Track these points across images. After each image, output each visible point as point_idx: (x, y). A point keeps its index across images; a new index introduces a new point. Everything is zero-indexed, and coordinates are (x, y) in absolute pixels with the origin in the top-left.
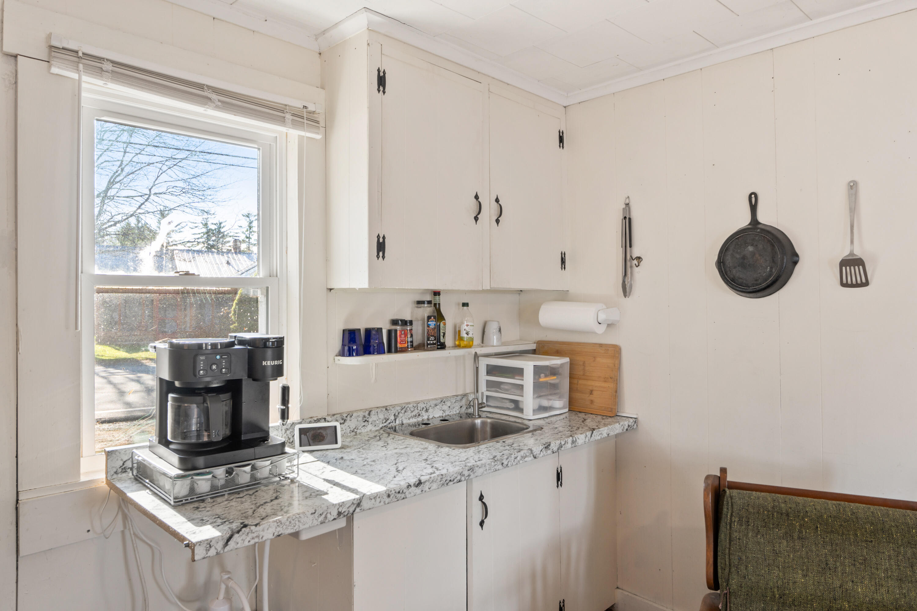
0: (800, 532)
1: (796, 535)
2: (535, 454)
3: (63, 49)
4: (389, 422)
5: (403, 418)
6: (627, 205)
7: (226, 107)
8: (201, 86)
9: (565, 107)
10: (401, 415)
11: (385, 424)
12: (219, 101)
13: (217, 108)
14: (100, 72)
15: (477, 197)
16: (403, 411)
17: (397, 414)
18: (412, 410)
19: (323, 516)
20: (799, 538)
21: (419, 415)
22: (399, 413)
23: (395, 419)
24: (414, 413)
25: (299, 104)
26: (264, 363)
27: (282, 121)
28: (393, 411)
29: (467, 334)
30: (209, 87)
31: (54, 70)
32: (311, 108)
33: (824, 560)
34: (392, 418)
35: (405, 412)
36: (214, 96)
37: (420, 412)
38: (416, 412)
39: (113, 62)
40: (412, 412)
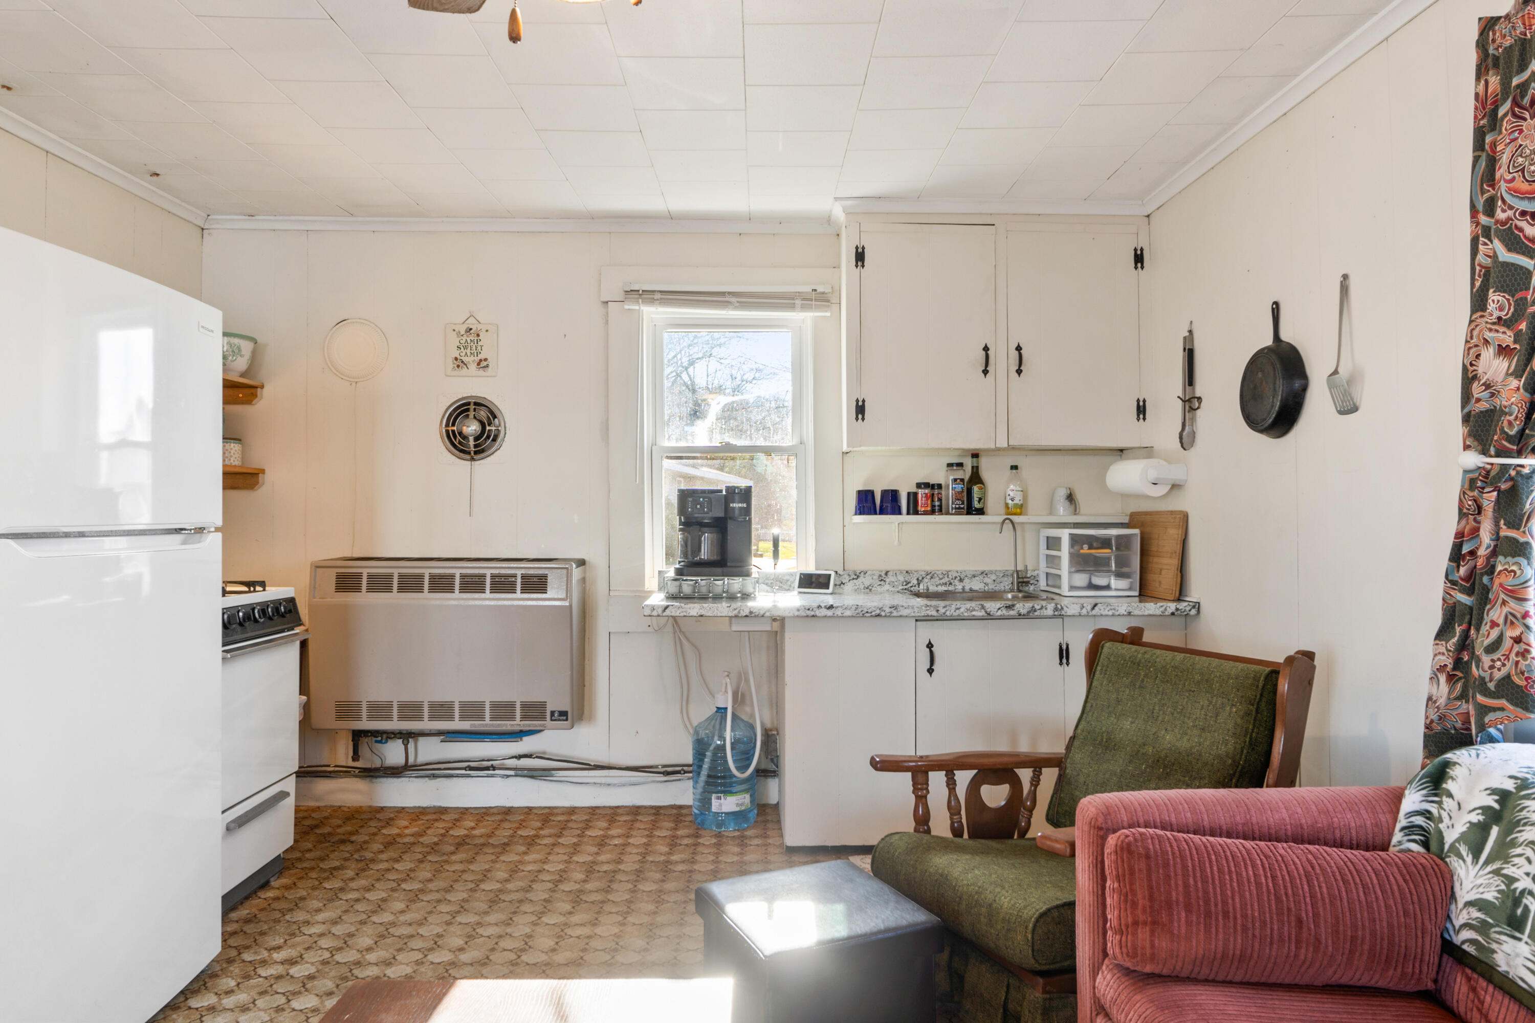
0: (1143, 681)
1: (1138, 685)
2: (988, 610)
3: (631, 291)
4: (910, 585)
5: (929, 584)
6: (1190, 332)
7: (744, 306)
8: (723, 294)
9: (1148, 216)
10: (925, 580)
11: (906, 587)
12: (738, 302)
13: (736, 308)
14: (652, 301)
15: (986, 349)
16: (928, 577)
17: (920, 579)
18: (941, 577)
19: (737, 611)
20: (1140, 687)
21: (951, 584)
22: (923, 578)
23: (919, 584)
24: (943, 581)
25: (808, 289)
26: (731, 505)
27: (792, 307)
28: (916, 576)
29: (1012, 500)
30: (729, 293)
31: (627, 307)
32: (820, 289)
33: (1152, 708)
34: (915, 582)
35: (932, 578)
36: (733, 300)
37: (952, 581)
38: (946, 580)
39: (661, 292)
40: (941, 579)
